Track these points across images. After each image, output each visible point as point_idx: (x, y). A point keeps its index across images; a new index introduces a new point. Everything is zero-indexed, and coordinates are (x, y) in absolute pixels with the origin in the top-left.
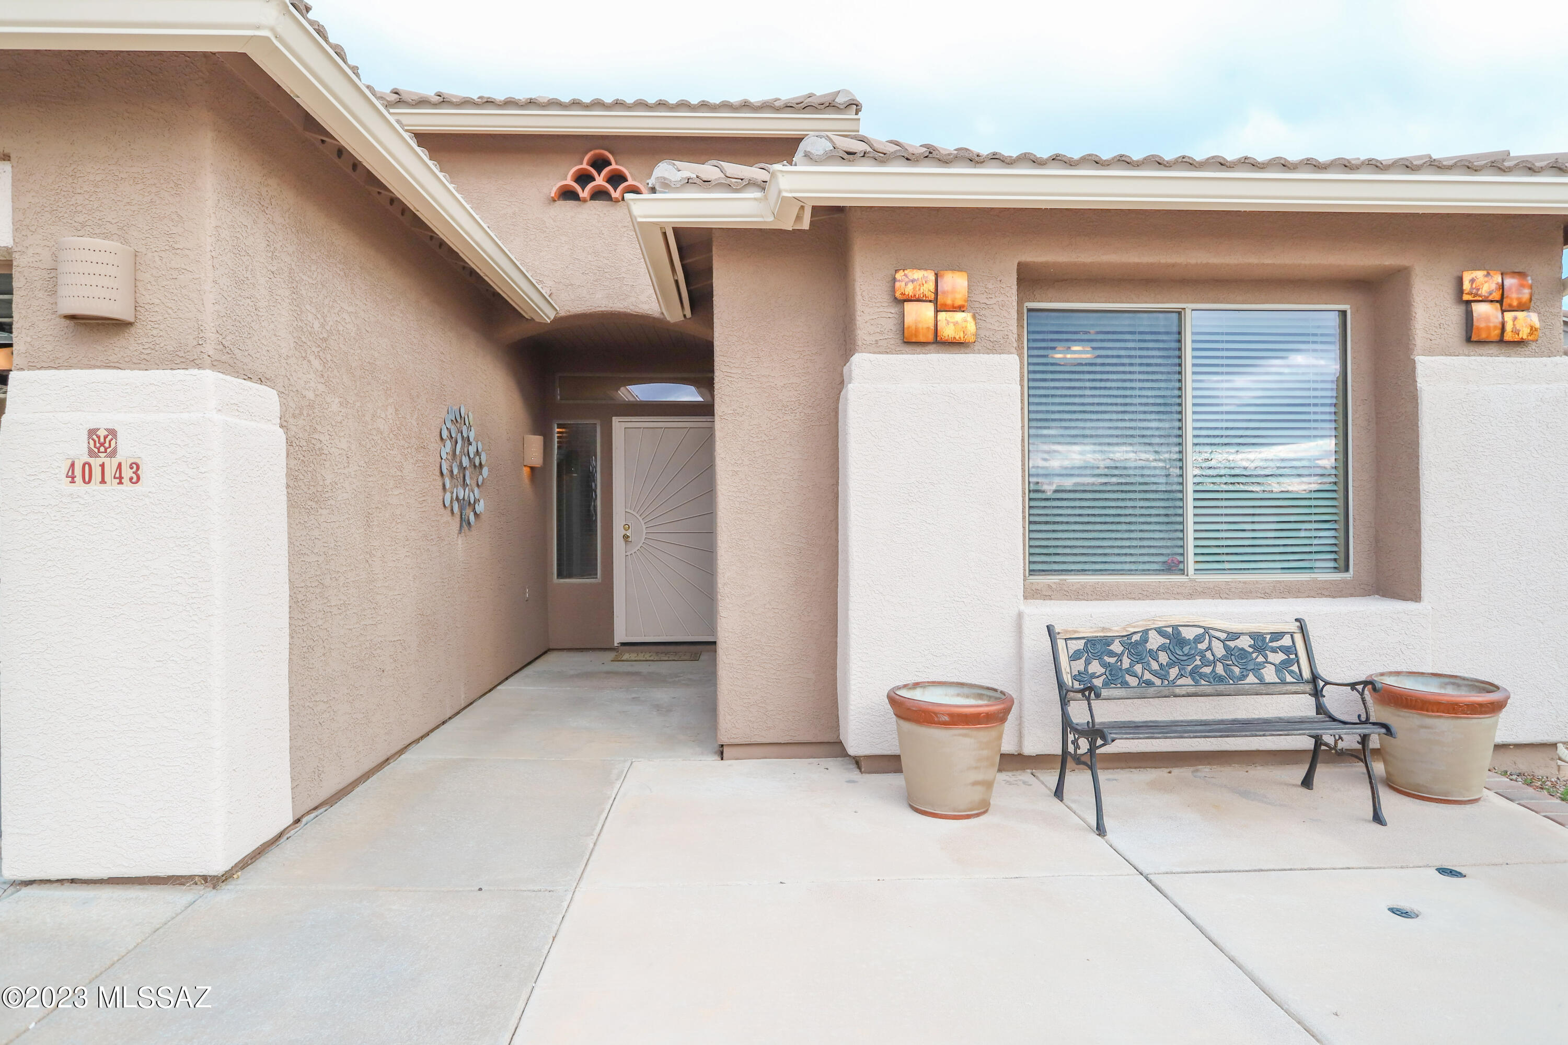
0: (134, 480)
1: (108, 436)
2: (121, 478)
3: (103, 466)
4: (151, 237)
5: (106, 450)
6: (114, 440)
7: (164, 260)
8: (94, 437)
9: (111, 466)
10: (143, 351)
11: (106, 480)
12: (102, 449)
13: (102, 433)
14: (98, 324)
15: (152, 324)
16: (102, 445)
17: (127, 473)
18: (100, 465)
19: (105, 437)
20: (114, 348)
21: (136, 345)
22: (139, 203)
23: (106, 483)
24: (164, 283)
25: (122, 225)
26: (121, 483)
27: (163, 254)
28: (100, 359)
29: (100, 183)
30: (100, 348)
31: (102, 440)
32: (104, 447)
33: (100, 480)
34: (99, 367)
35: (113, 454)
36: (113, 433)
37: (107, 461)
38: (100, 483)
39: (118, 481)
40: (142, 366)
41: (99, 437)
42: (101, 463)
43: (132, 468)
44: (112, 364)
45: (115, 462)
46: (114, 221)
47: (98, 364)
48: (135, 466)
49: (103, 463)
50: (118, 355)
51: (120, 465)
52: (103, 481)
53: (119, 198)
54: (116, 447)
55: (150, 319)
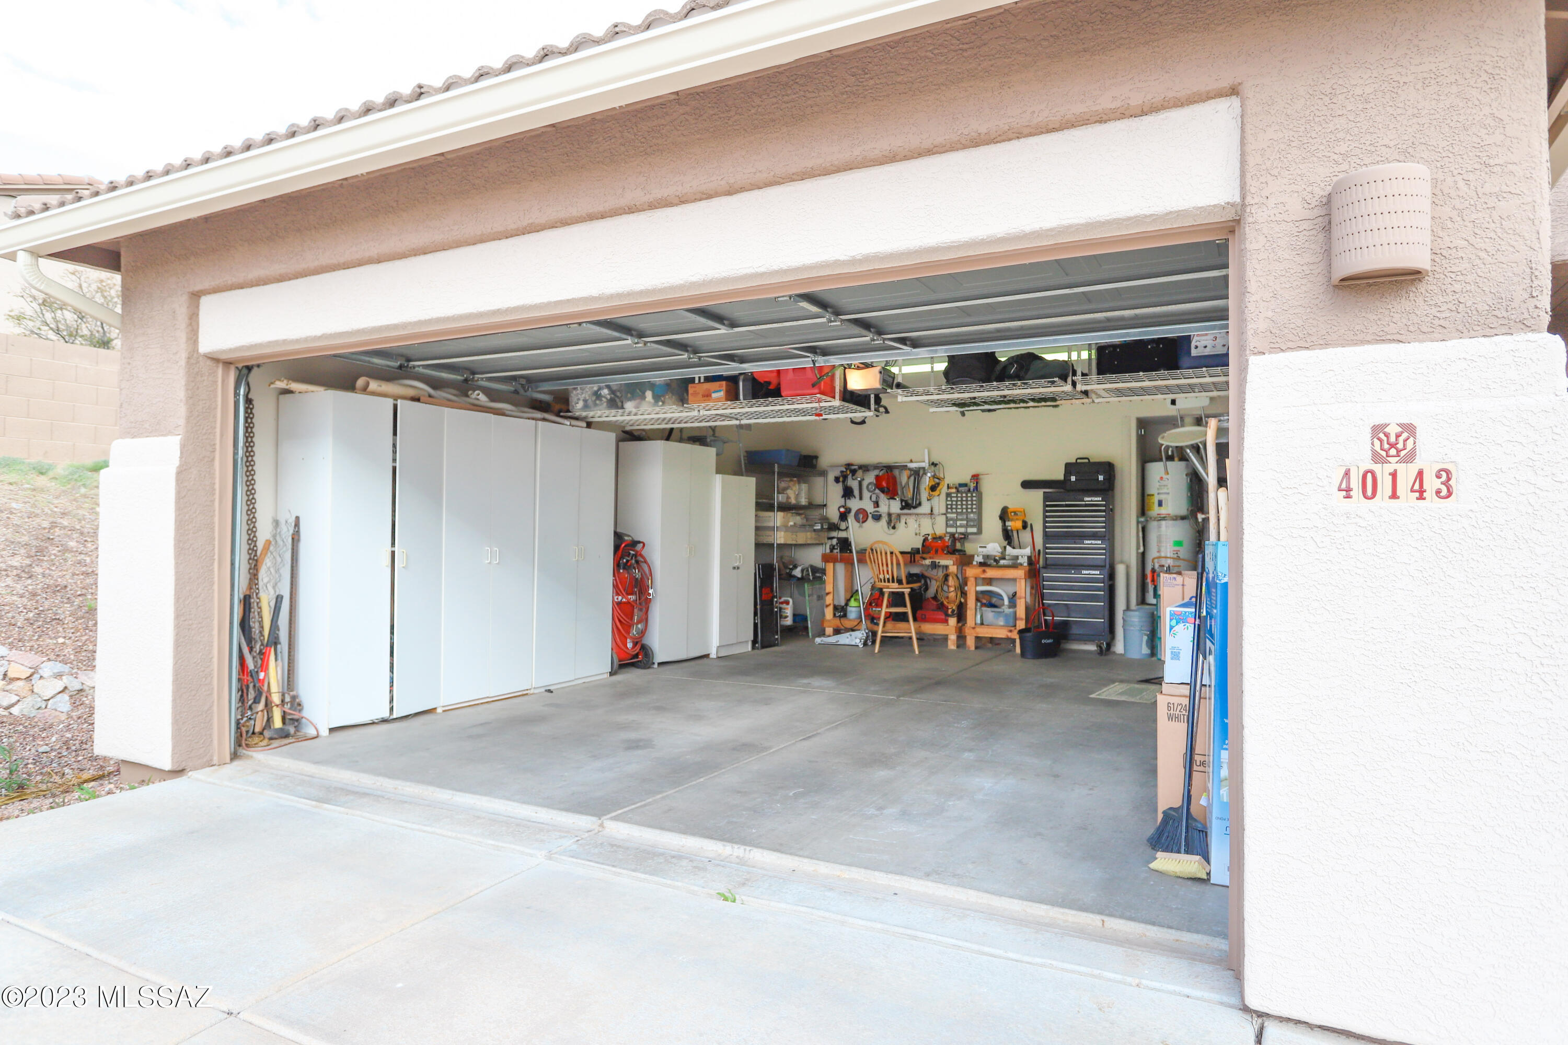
0: (1444, 492)
1: (1402, 433)
2: (1421, 491)
3: (1394, 475)
4: (1450, 155)
5: (1398, 451)
6: (1411, 439)
7: (1472, 184)
8: (1382, 436)
9: (1406, 475)
10: (1438, 315)
11: (1398, 494)
12: (1393, 452)
13: (1393, 430)
14: (1370, 285)
15: (1453, 276)
16: (1392, 446)
17: (1432, 484)
18: (1390, 474)
19: (1398, 436)
20: (1392, 314)
21: (1426, 307)
22: (1432, 112)
23: (1398, 498)
24: (1474, 216)
25: (1404, 146)
26: (1421, 498)
27: (1471, 177)
28: (1371, 331)
29: (1371, 96)
30: (1372, 317)
31: (1393, 439)
32: (1396, 449)
33: (1390, 493)
34: (1369, 342)
35: (1410, 458)
36: (1409, 429)
37: (1401, 468)
38: (1391, 498)
39: (1417, 494)
40: (1436, 335)
41: (1387, 435)
42: (1392, 471)
43: (1438, 477)
44: (1389, 337)
45: (1413, 469)
46: (1392, 144)
47: (1369, 338)
48: (1444, 474)
49: (1396, 471)
50: (1399, 323)
51: (1420, 474)
52: (1394, 496)
53: (1400, 111)
54: (1414, 449)
55: (1449, 269)
